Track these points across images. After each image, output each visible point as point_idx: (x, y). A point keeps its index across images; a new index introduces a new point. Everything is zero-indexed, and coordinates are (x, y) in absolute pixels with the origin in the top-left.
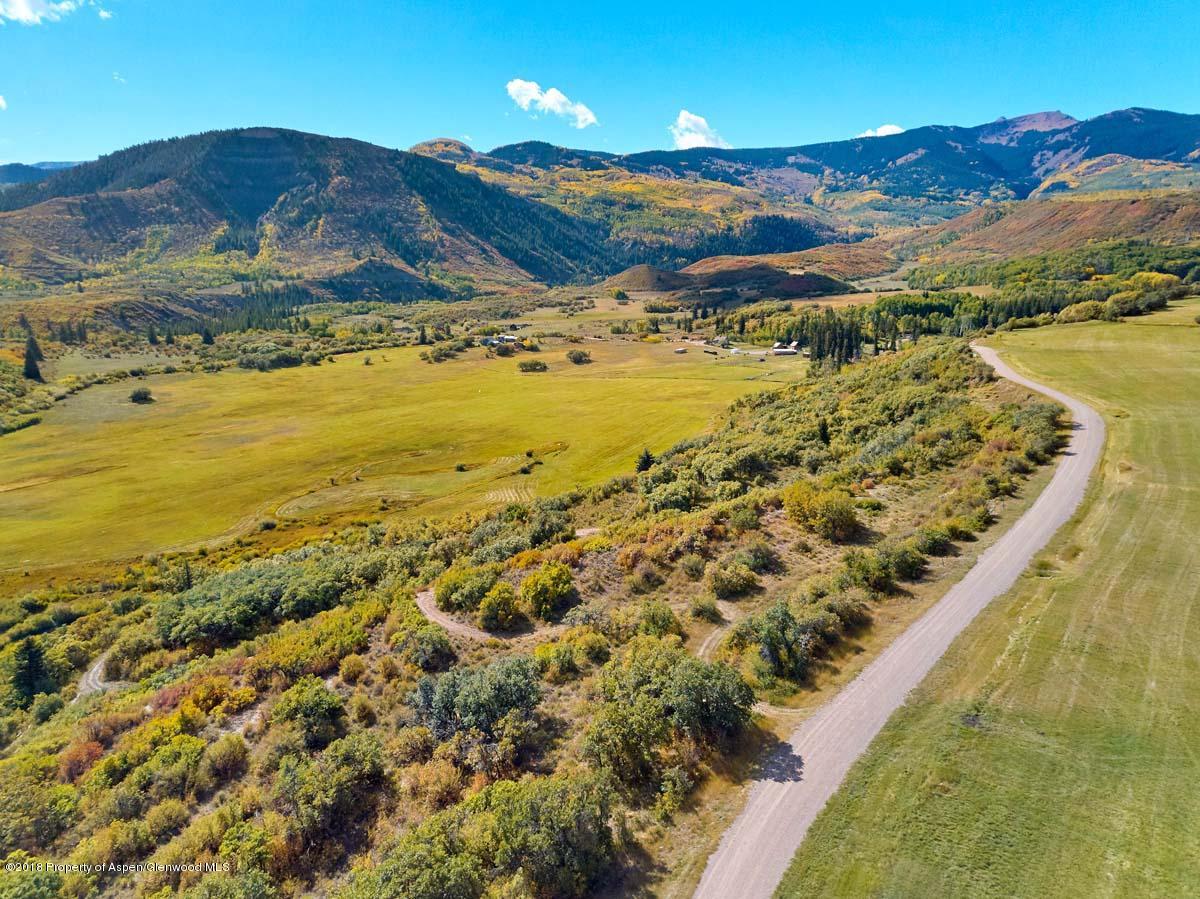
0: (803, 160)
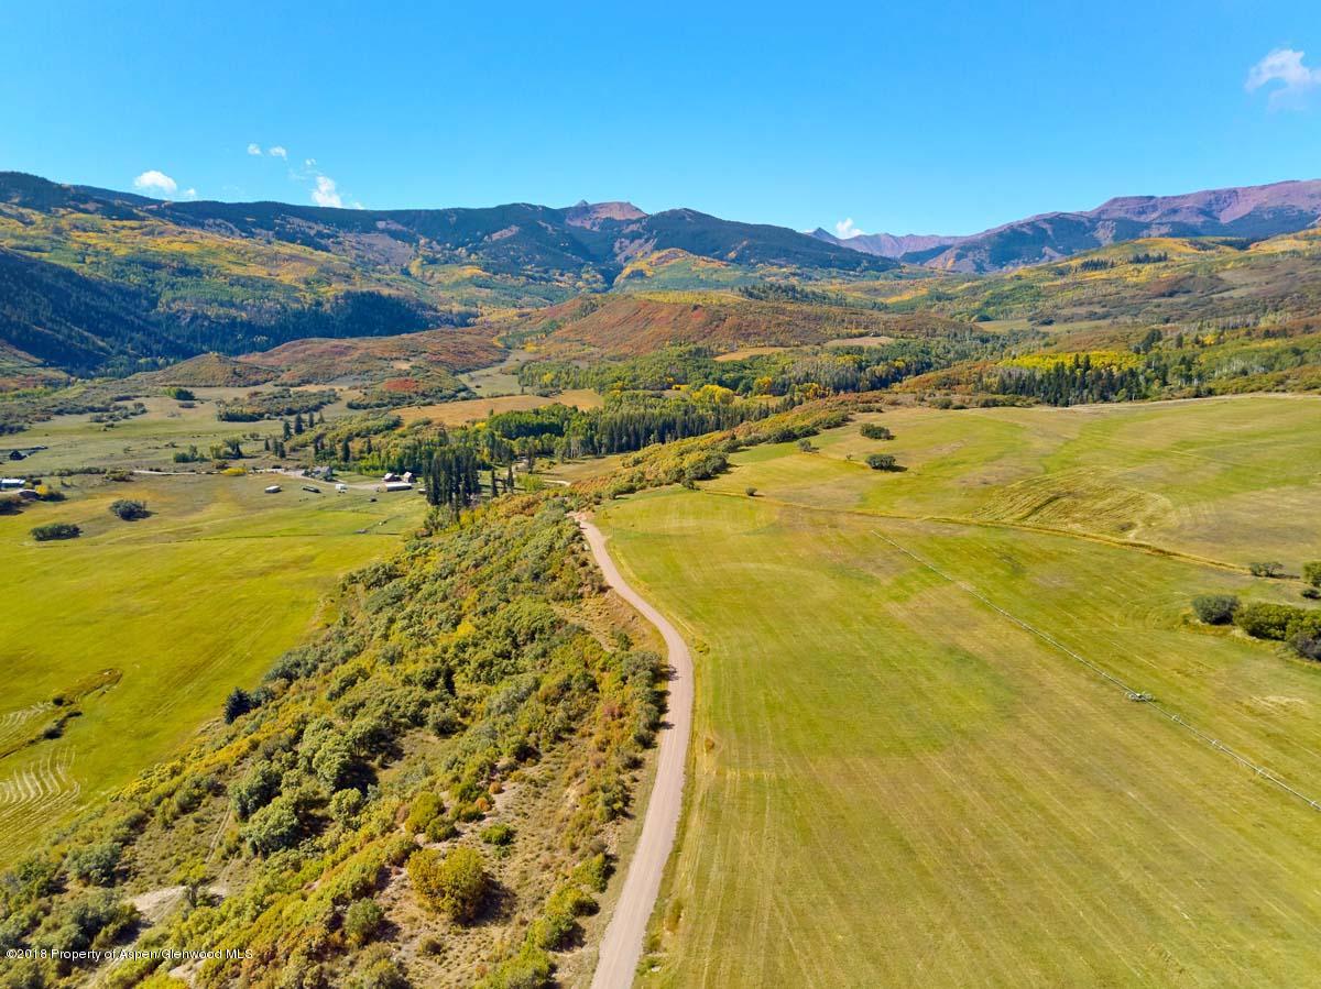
0: (395, 226)
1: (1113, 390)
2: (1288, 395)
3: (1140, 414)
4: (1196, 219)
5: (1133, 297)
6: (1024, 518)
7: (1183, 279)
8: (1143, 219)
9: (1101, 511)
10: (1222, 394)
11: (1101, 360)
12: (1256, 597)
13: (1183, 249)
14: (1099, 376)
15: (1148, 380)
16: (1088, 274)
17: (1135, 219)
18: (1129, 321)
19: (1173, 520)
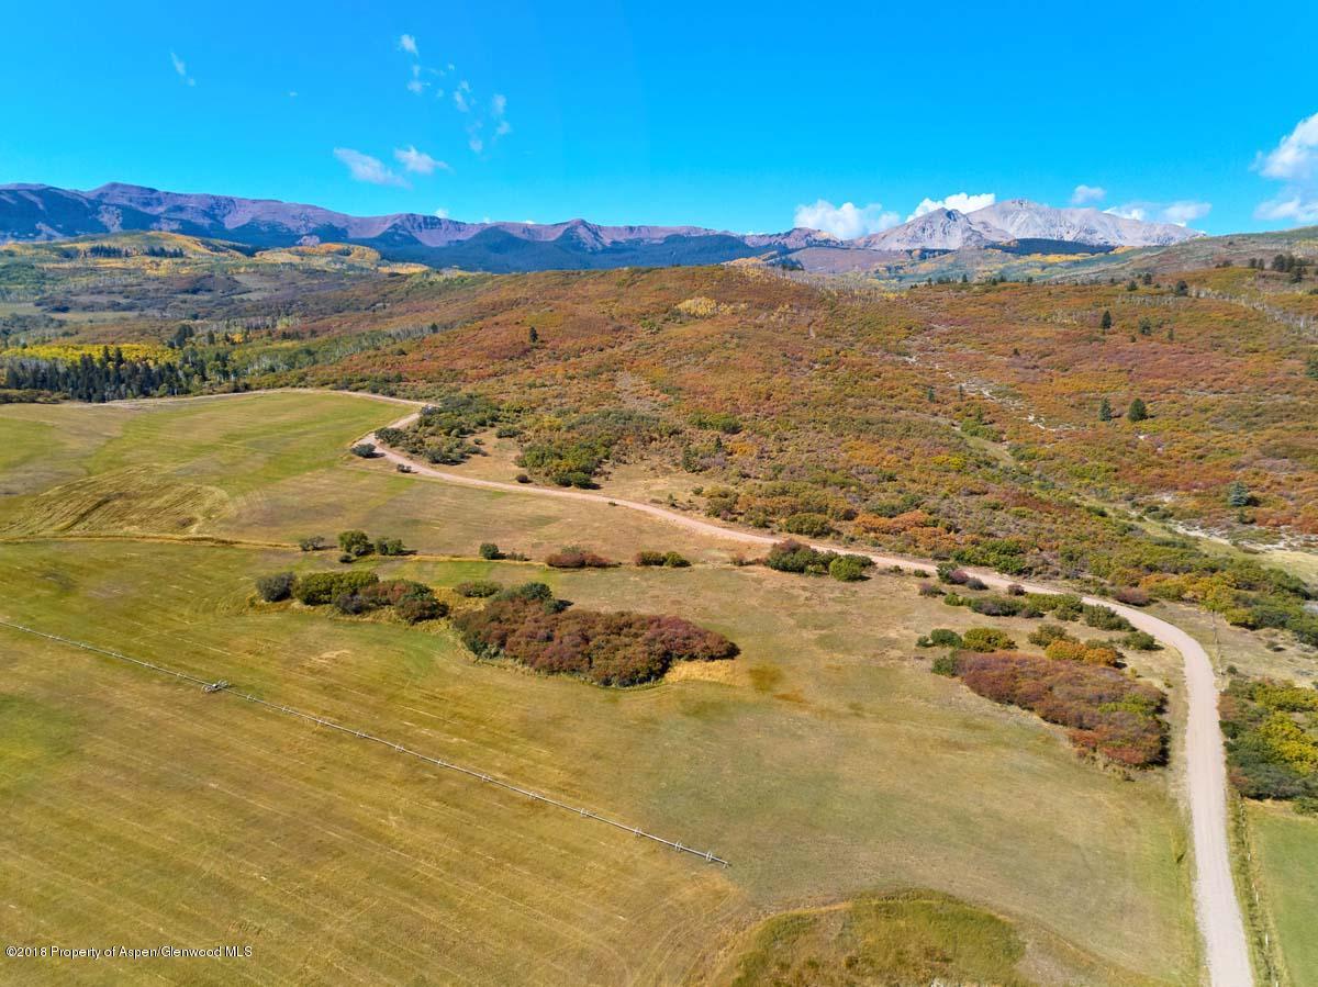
1: (153, 384)
2: (309, 391)
3: (185, 409)
4: (202, 221)
5: (157, 290)
6: (69, 528)
7: (204, 277)
8: (148, 210)
9: (158, 509)
10: (257, 389)
11: (135, 353)
12: (308, 569)
13: (195, 247)
14: (136, 370)
15: (187, 375)
16: (101, 261)
17: (141, 209)
18: (157, 314)
19: (231, 510)
